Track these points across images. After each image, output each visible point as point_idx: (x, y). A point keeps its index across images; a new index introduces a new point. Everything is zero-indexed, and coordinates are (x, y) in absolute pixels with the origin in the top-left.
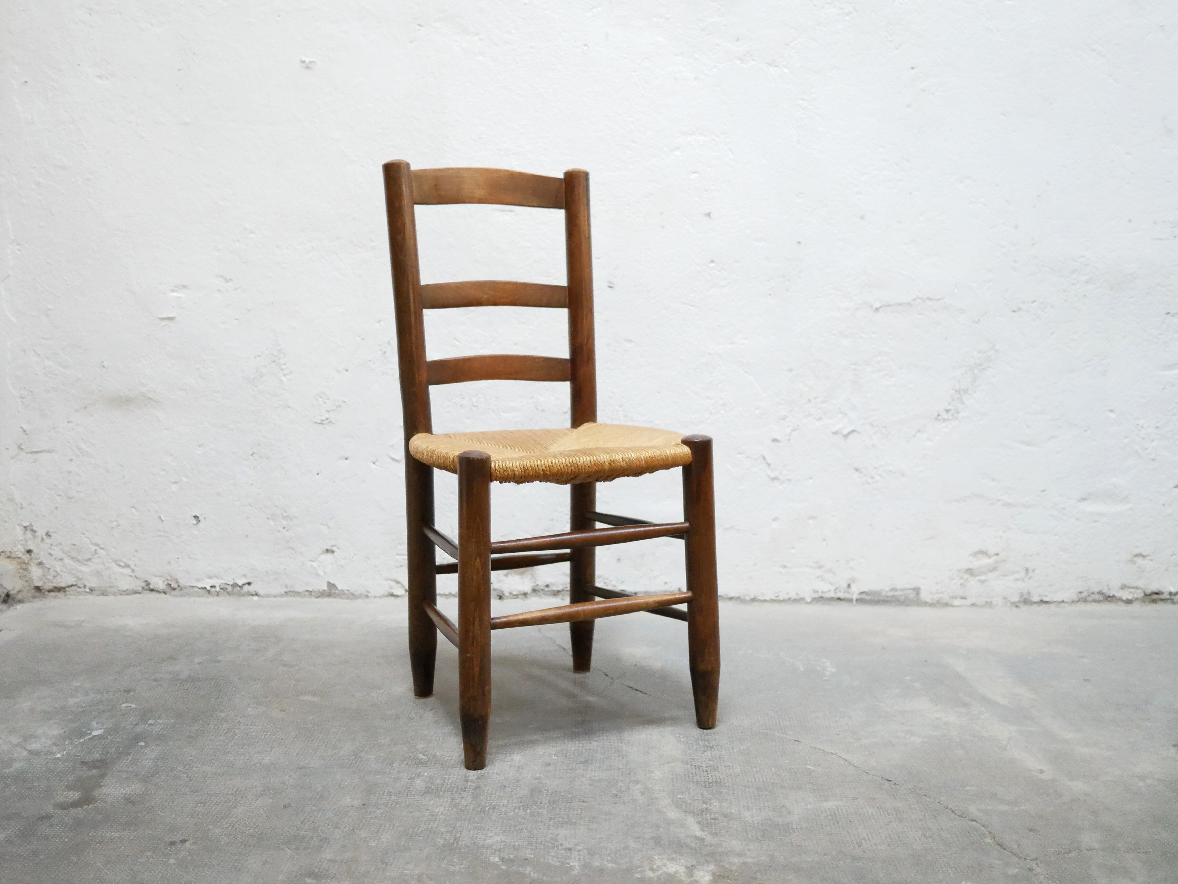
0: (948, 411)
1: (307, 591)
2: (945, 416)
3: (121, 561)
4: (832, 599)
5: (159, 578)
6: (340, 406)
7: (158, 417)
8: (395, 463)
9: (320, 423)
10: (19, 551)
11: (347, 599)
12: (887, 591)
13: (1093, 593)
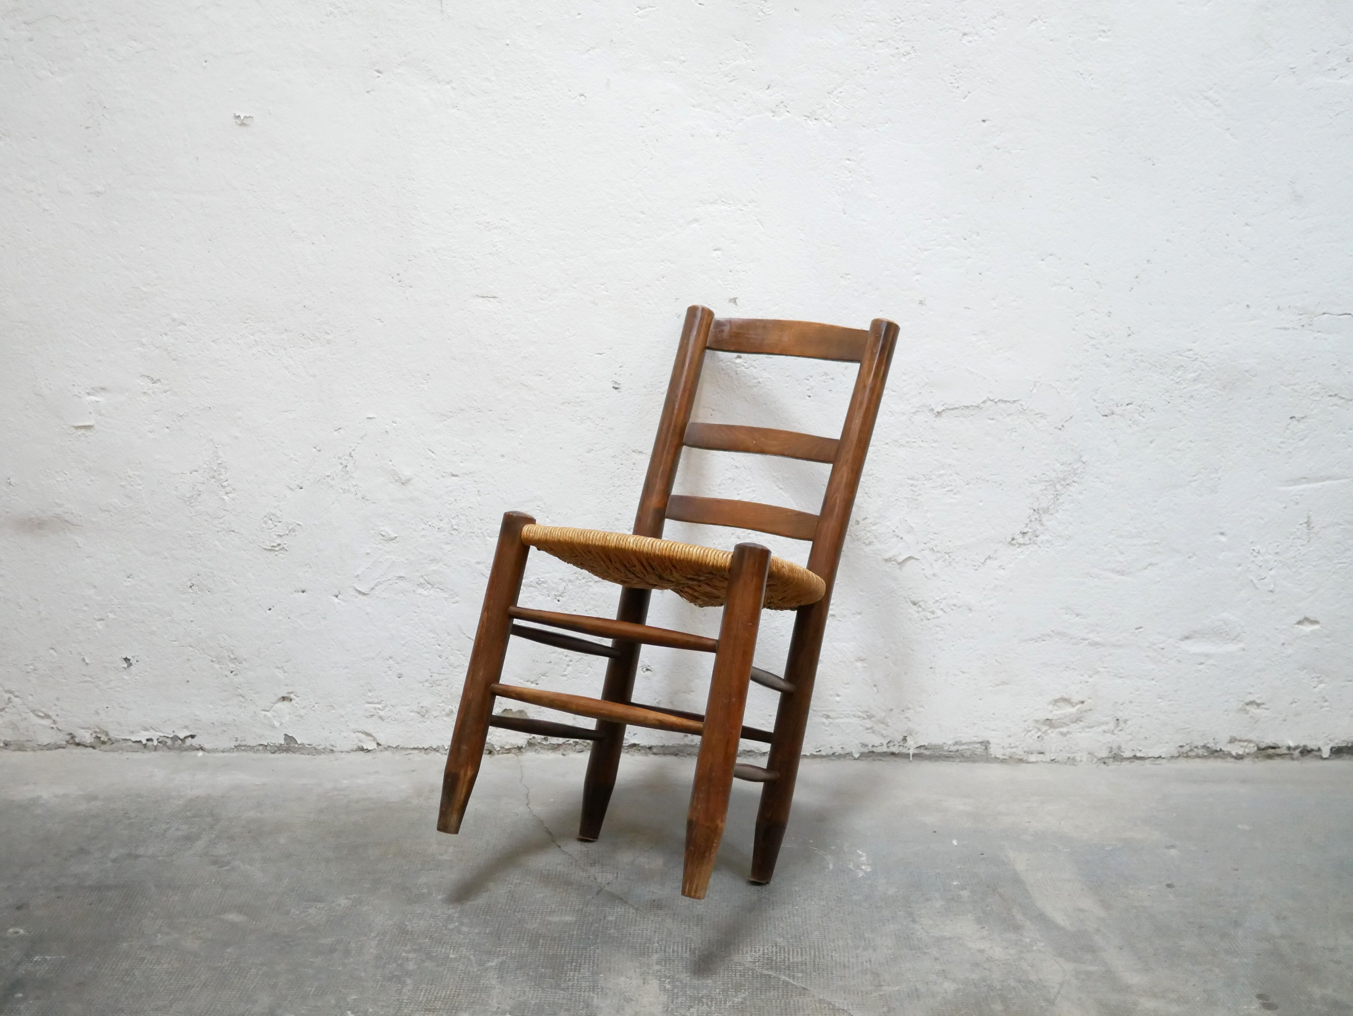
0: (1024, 533)
1: (262, 745)
2: (1020, 540)
3: (41, 711)
4: (884, 754)
5: (86, 730)
6: (293, 530)
7: (77, 543)
8: (361, 597)
9: (270, 550)
11: (309, 754)
12: (950, 745)
13: (1196, 747)
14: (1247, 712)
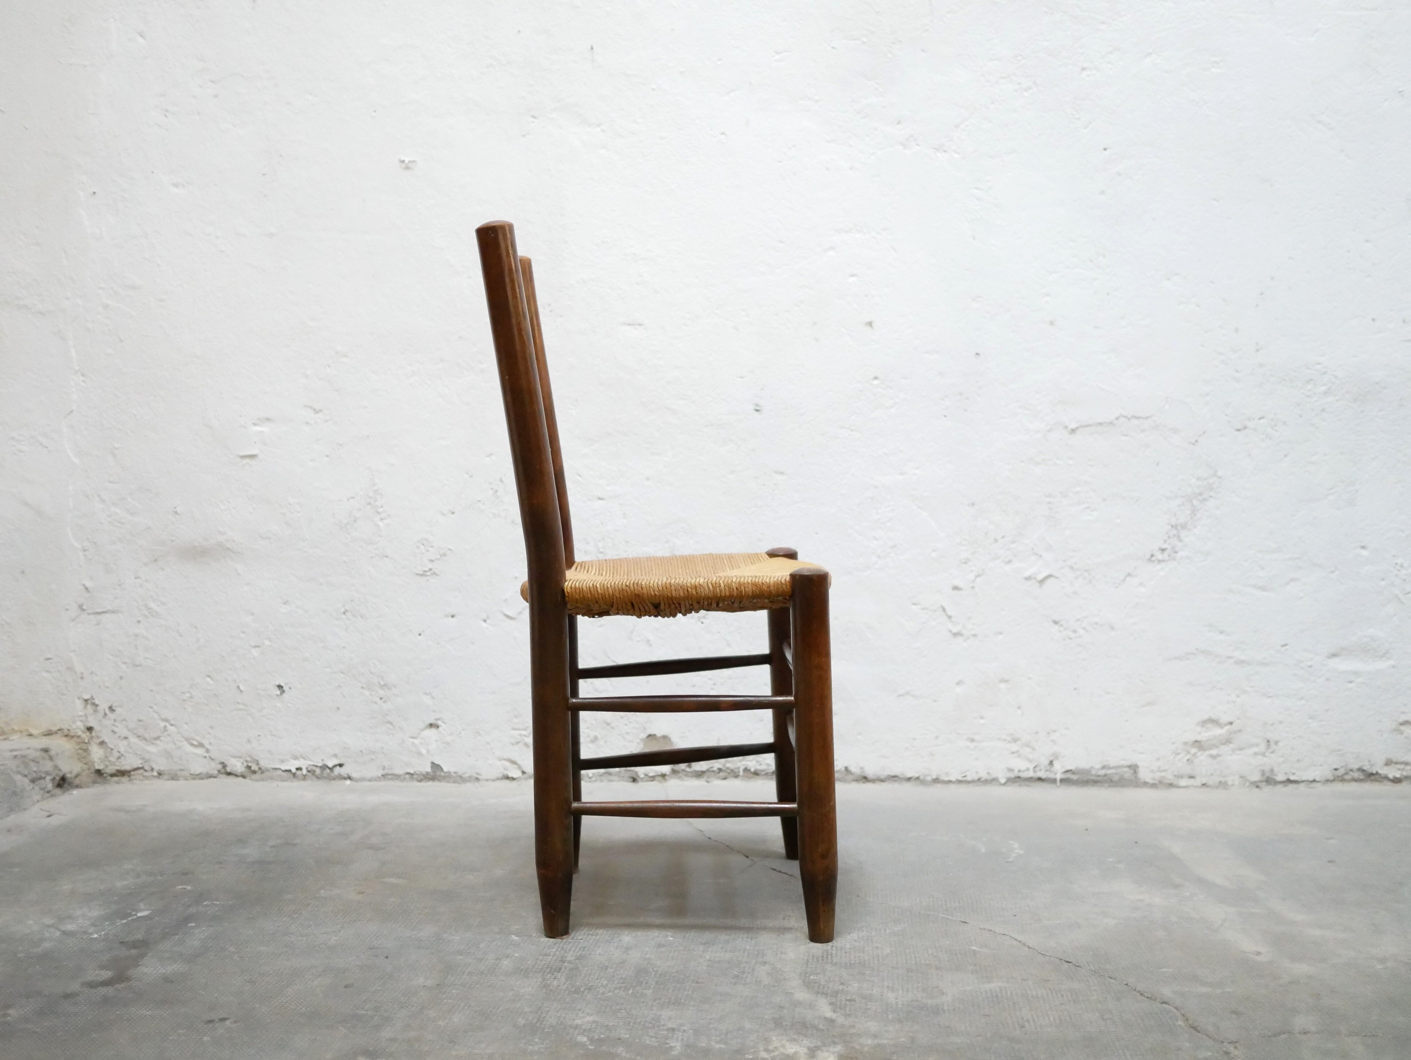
0: (1163, 550)
1: (408, 773)
2: (1159, 556)
3: (193, 739)
4: (1030, 780)
5: (238, 759)
6: (444, 555)
7: (237, 570)
9: (422, 575)
10: (78, 728)
11: (454, 782)
12: (1098, 769)
13: (1351, 770)
14: (1401, 732)
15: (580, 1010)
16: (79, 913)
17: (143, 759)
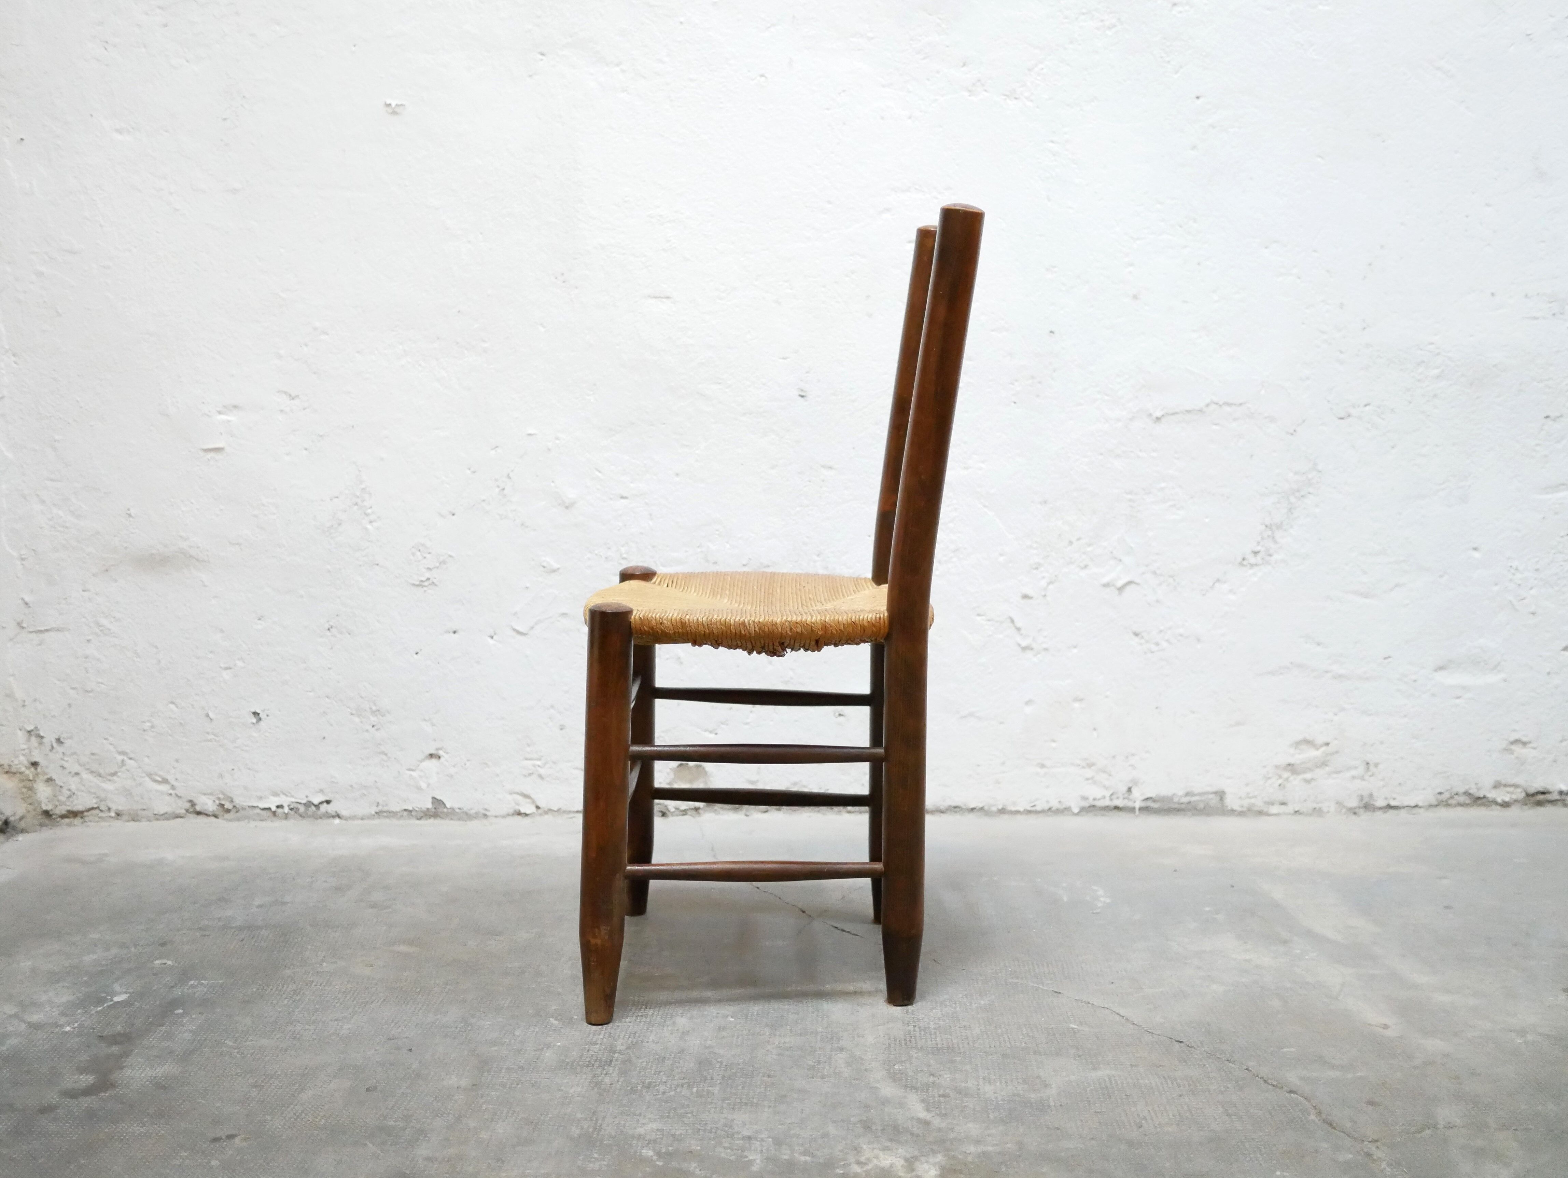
0: (1256, 553)
1: (405, 810)
2: (1252, 559)
3: (157, 775)
4: (1106, 809)
5: (208, 796)
6: (444, 562)
7: (202, 581)
8: (519, 637)
9: (418, 585)
10: (20, 763)
11: (459, 820)
12: (1181, 796)
13: (1457, 794)
14: (1512, 752)
15: (640, 1115)
16: (44, 998)
17: (98, 797)
